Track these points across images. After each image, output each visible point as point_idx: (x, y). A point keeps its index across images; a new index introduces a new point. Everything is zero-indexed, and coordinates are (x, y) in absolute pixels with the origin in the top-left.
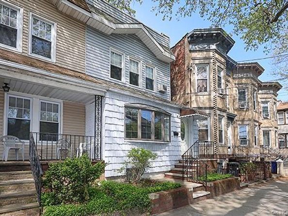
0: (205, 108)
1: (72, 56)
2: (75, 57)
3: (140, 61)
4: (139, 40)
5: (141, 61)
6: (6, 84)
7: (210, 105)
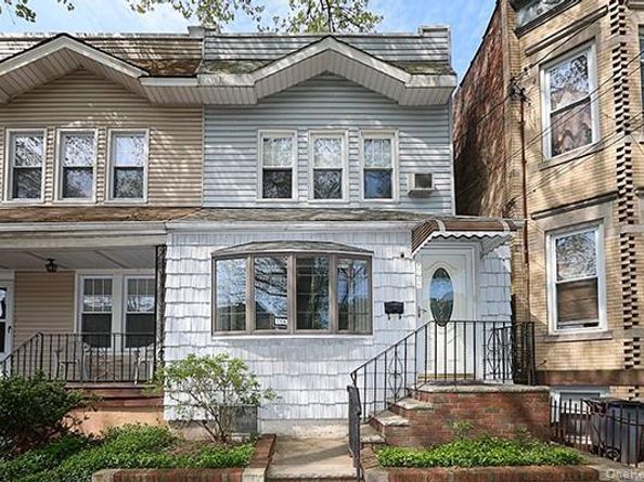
0: (581, 205)
1: (177, 180)
2: (182, 180)
3: (344, 134)
4: (342, 82)
5: (347, 132)
6: (51, 260)
7: (602, 186)
